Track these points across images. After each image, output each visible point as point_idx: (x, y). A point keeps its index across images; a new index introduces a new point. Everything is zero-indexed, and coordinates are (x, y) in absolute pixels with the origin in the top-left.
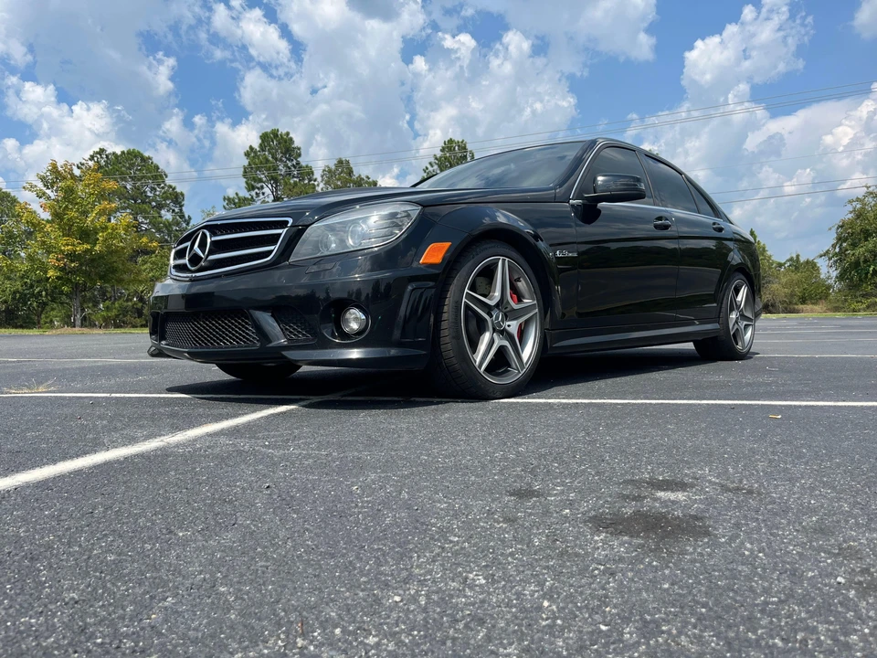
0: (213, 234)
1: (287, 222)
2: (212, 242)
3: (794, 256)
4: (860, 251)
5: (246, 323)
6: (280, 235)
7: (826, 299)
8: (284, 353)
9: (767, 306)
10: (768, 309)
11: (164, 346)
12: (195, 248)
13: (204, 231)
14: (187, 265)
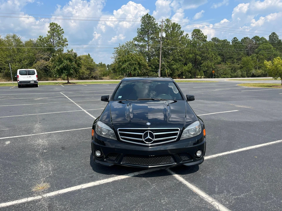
0: (154, 132)
2: (155, 135)
5: (170, 157)
6: (177, 133)
7: (108, 75)
8: (185, 164)
9: (95, 77)
10: (95, 78)
11: (123, 164)
12: (149, 137)
13: (150, 131)
14: (143, 141)
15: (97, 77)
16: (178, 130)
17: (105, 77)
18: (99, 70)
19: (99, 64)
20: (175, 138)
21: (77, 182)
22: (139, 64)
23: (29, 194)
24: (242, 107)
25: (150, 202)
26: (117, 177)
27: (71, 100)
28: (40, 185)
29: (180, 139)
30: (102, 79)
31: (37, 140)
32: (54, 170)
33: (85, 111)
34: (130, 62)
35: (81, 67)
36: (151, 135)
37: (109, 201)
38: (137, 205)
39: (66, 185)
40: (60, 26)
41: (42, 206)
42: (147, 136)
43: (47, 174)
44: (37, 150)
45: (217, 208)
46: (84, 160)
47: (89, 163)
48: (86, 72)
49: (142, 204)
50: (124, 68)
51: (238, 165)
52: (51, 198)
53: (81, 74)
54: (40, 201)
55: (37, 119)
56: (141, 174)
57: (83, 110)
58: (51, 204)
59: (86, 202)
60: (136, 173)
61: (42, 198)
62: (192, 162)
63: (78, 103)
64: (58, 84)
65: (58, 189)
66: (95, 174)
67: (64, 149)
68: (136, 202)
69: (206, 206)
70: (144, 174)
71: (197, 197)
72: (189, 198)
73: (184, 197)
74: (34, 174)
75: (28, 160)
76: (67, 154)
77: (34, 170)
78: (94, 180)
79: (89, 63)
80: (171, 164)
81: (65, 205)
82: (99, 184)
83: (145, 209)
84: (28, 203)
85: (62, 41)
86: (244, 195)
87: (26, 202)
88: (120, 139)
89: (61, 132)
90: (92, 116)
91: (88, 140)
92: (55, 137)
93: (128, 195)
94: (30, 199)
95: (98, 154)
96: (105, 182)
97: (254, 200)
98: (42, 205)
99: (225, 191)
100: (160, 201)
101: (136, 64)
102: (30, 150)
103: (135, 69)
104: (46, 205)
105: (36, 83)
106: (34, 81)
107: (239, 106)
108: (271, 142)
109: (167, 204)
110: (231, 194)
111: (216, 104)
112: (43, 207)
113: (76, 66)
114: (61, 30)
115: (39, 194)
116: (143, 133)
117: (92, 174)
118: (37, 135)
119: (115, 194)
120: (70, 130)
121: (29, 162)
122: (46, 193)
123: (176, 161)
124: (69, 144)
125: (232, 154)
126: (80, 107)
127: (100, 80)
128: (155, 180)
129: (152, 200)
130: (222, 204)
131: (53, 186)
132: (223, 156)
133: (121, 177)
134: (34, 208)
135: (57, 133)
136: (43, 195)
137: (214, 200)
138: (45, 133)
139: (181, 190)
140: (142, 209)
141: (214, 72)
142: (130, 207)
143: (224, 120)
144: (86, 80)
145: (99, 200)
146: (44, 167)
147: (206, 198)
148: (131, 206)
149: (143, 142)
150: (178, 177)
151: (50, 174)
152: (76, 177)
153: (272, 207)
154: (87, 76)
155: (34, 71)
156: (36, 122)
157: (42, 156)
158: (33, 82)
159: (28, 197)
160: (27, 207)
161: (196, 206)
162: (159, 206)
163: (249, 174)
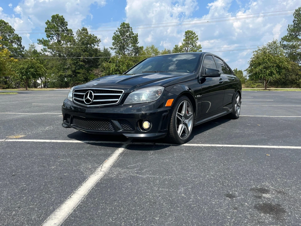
0: (94, 93)
1: (122, 92)
2: (94, 95)
3: (235, 69)
4: (257, 69)
5: (109, 123)
6: (120, 96)
11: (73, 126)
13: (91, 91)
20: (117, 101)
22: (278, 67)
25: (51, 158)
29: (124, 104)
34: (266, 65)
40: (195, 33)
45: (92, 176)
50: (256, 73)
62: (133, 133)
71: (97, 165)
73: (85, 162)
80: (109, 131)
85: (196, 48)
86: (151, 176)
88: (73, 101)
93: (48, 151)
99: (136, 169)
101: (273, 67)
103: (271, 72)
110: (137, 172)
114: (195, 37)
116: (85, 93)
119: (43, 148)
123: (114, 129)
129: (56, 157)
130: (105, 175)
137: (106, 171)
162: (50, 161)
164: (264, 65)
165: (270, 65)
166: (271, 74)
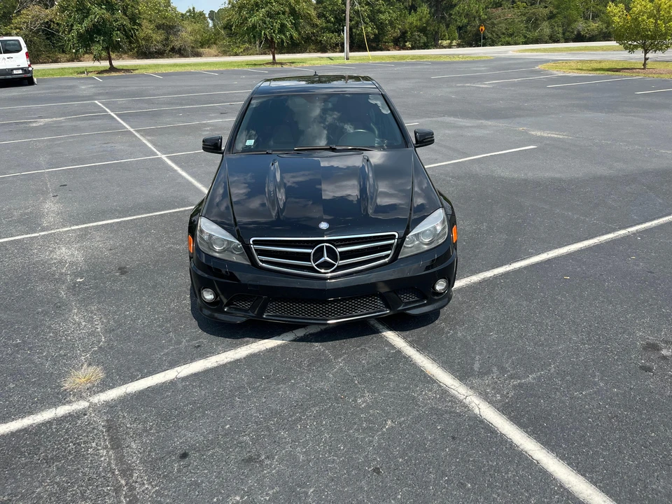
0: (338, 247)
2: (340, 253)
5: (376, 299)
6: (392, 244)
7: (215, 43)
8: (408, 312)
9: (180, 49)
10: (180, 52)
11: (267, 317)
12: (326, 258)
13: (327, 244)
14: (313, 267)
15: (185, 50)
16: (393, 237)
17: (207, 50)
18: (189, 29)
19: (187, 12)
20: (387, 256)
21: (165, 360)
22: (293, 12)
23: (57, 398)
24: (546, 135)
25: (332, 404)
26: (256, 344)
27: (125, 124)
28: (80, 373)
29: (399, 257)
30: (198, 55)
31: (55, 248)
32: (108, 331)
33: (164, 157)
34: (271, 9)
35: (140, 25)
36: (332, 253)
37: (243, 408)
38: (303, 413)
39: (140, 370)
41: (92, 426)
42: (323, 256)
43: (93, 343)
44: (60, 279)
45: (477, 411)
46: (176, 301)
47: (188, 309)
48: (154, 35)
49: (315, 410)
50: (254, 27)
51: (526, 300)
52: (110, 406)
53: (144, 43)
54: (85, 415)
55: (47, 185)
56: (311, 334)
57: (160, 155)
58: (112, 421)
59: (192, 411)
60: (300, 333)
61: (89, 407)
62: (425, 305)
63: (145, 133)
64: (84, 73)
65: (125, 382)
66: (205, 338)
67: (126, 272)
68: (302, 405)
69: (453, 407)
70: (317, 333)
71: (435, 387)
72: (417, 391)
73: (406, 389)
74: (62, 343)
75: (42, 306)
76: (135, 287)
77: (61, 333)
78: (204, 355)
79: (159, 11)
80: (377, 314)
81: (145, 422)
82: (215, 365)
83: (322, 422)
84: (60, 421)
86: (534, 375)
87: (54, 420)
88: (257, 264)
89: (111, 224)
90: (184, 174)
91: (179, 245)
92: (98, 239)
93: (283, 390)
94: (62, 410)
95: (209, 296)
96: (229, 360)
97: (557, 389)
98: (92, 424)
99: (495, 369)
100: (355, 401)
101: (284, 13)
102: (42, 279)
103: (283, 25)
104: (101, 423)
105: (29, 75)
106: (22, 69)
107: (539, 133)
108: (603, 234)
109: (369, 407)
110: (508, 376)
111: (485, 127)
112: (94, 429)
113: (126, 22)
115: (80, 397)
116: (312, 248)
117: (198, 338)
118: (54, 233)
119: (254, 388)
120: (135, 217)
121: (45, 313)
122: (98, 392)
123: (388, 306)
124: (135, 258)
125: (516, 272)
126: (150, 145)
127: (194, 57)
128: (342, 349)
129: (337, 399)
130: (487, 400)
131: (112, 373)
132: (495, 277)
133: (265, 345)
134: (73, 433)
135: (102, 225)
136: (91, 399)
137: (470, 392)
138: (73, 228)
139: (399, 372)
140: (315, 423)
141: (484, 29)
142: (290, 419)
143: (502, 174)
144: (157, 58)
145: (219, 406)
146: (83, 324)
147: (452, 387)
148: (291, 416)
149: (311, 269)
150: (392, 337)
151: (99, 342)
152: (163, 347)
153: (593, 406)
154: (160, 46)
155: (18, 41)
156: (44, 193)
157: (74, 295)
158: (20, 72)
159: (55, 405)
160: (57, 431)
161: (432, 409)
162: (352, 413)
163: (550, 323)
164: (267, 9)
165: (277, 9)
166: (282, 29)
